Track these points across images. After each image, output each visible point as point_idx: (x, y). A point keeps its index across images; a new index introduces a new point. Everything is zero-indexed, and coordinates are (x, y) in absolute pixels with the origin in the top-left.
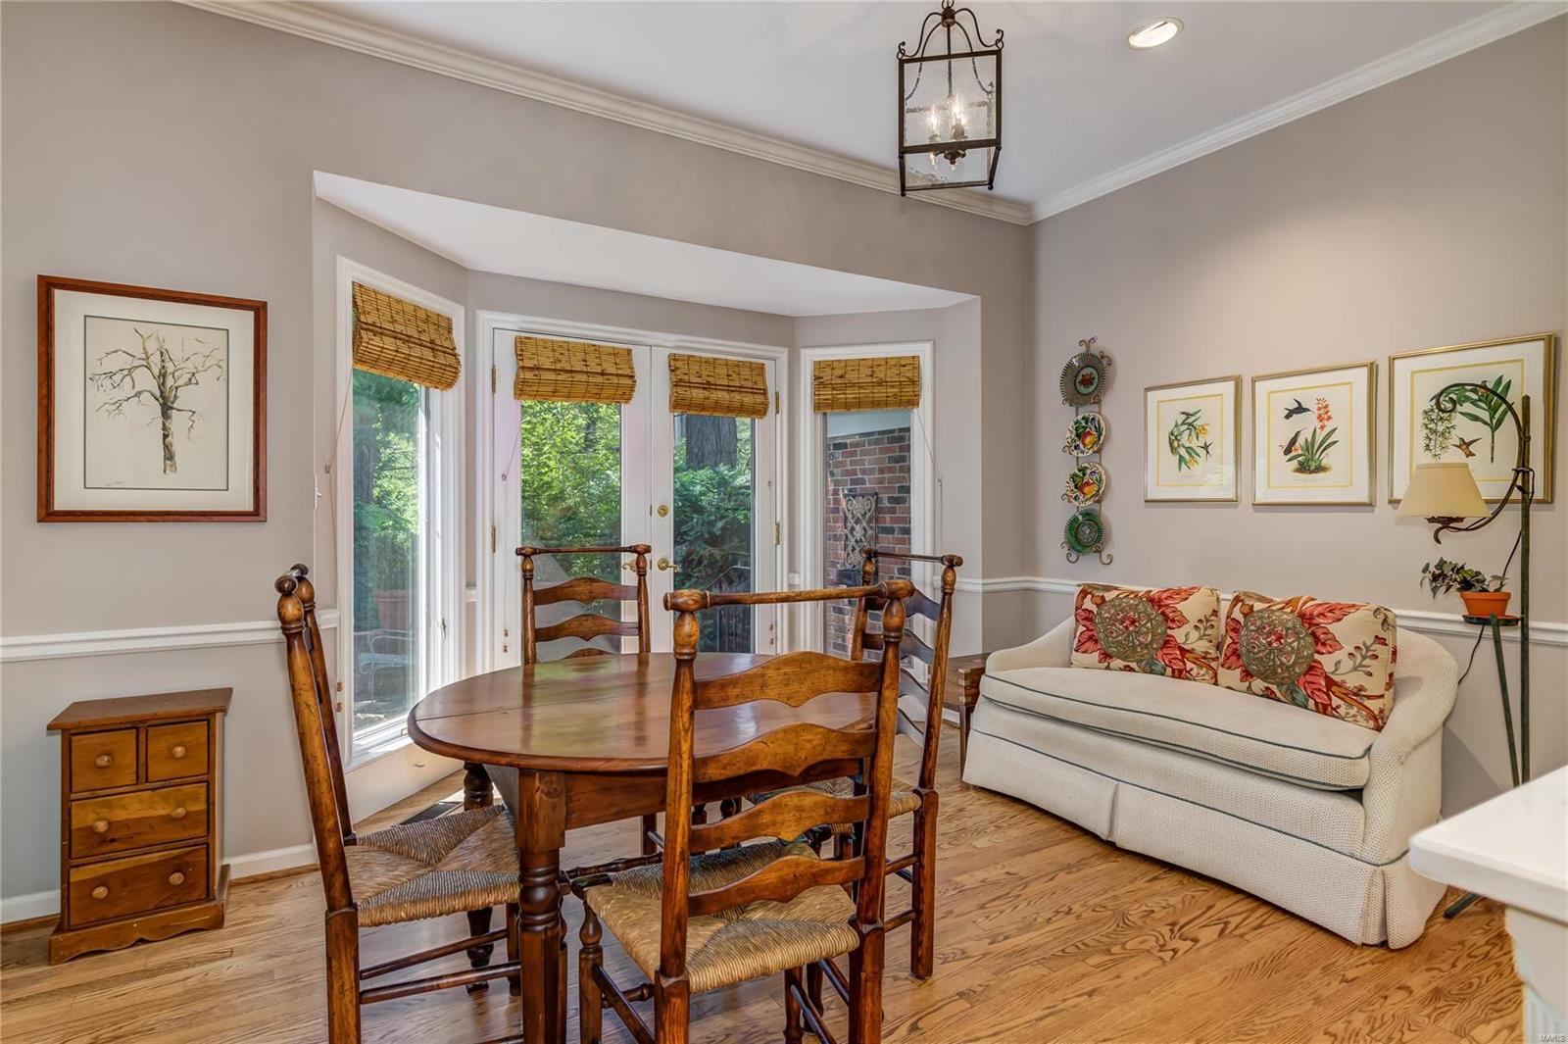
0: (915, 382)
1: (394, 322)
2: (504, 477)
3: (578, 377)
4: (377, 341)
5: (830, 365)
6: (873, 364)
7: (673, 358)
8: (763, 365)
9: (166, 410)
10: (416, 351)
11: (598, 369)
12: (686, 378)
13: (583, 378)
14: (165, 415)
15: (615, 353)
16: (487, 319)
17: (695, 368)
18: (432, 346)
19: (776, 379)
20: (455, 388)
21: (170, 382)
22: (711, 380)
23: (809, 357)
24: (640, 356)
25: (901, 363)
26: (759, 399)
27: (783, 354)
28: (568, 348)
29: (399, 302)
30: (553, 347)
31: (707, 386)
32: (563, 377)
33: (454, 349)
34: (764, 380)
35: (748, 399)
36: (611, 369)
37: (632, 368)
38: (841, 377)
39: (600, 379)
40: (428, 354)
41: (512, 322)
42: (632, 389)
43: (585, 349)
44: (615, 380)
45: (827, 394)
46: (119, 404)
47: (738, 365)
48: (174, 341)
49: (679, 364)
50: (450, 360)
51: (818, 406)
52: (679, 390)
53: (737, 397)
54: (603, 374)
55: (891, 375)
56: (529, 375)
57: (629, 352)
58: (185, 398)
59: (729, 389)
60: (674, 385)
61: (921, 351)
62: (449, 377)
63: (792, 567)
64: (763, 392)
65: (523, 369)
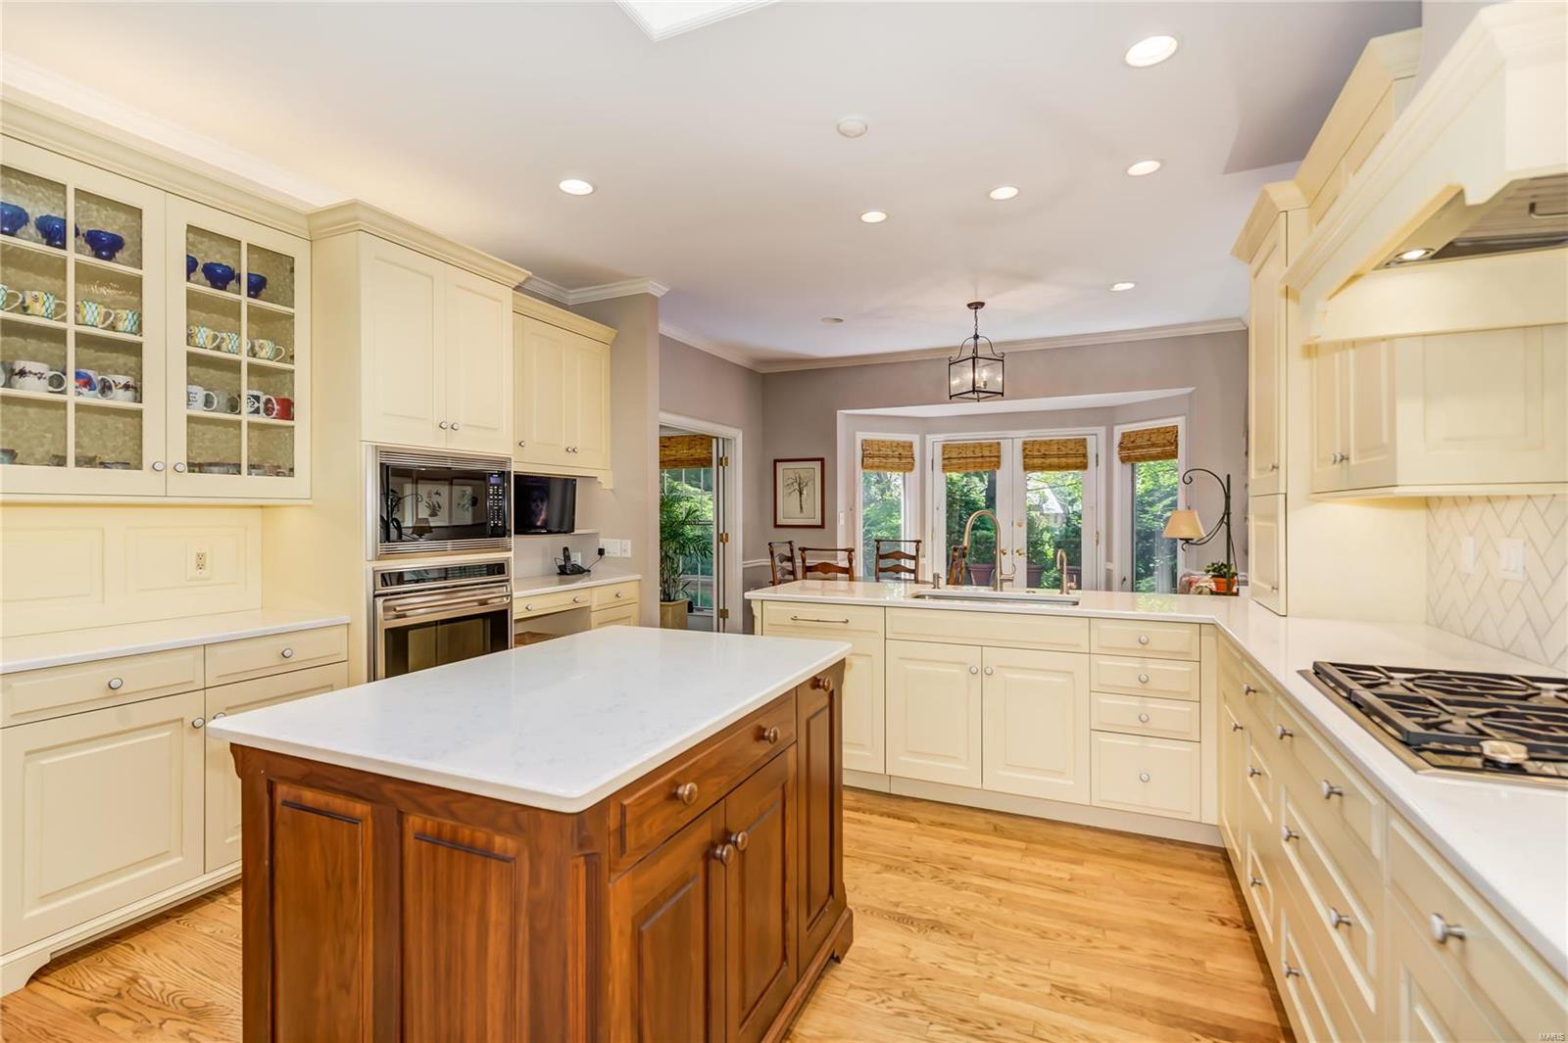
0: (1175, 443)
1: (880, 450)
2: (937, 509)
3: (969, 460)
4: (871, 460)
5: (1130, 434)
6: (1151, 432)
7: (1025, 443)
8: (1085, 439)
9: (801, 494)
10: (891, 460)
11: (980, 455)
12: (1030, 453)
13: (972, 460)
14: (801, 496)
15: (991, 446)
16: (930, 438)
17: (1037, 447)
18: (900, 457)
19: (1096, 447)
20: (914, 472)
22: (1047, 453)
23: (1119, 431)
24: (1006, 445)
25: (1166, 431)
26: (1079, 460)
27: (1102, 431)
28: (966, 446)
29: (883, 442)
30: (958, 447)
31: (1044, 456)
32: (962, 461)
33: (913, 454)
34: (1085, 447)
35: (1072, 460)
36: (987, 453)
37: (999, 452)
38: (1133, 442)
39: (980, 460)
40: (897, 460)
41: (941, 437)
42: (999, 462)
43: (975, 446)
44: (988, 459)
45: (1125, 453)
46: (790, 493)
47: (1066, 441)
49: (1026, 446)
50: (911, 459)
51: (1123, 460)
52: (1027, 460)
53: (1064, 460)
54: (982, 457)
55: (1160, 440)
56: (946, 462)
57: (999, 444)
58: (805, 490)
59: (1059, 456)
60: (1025, 458)
61: (1179, 422)
62: (909, 467)
63: (1109, 559)
64: (1085, 456)
65: (944, 459)
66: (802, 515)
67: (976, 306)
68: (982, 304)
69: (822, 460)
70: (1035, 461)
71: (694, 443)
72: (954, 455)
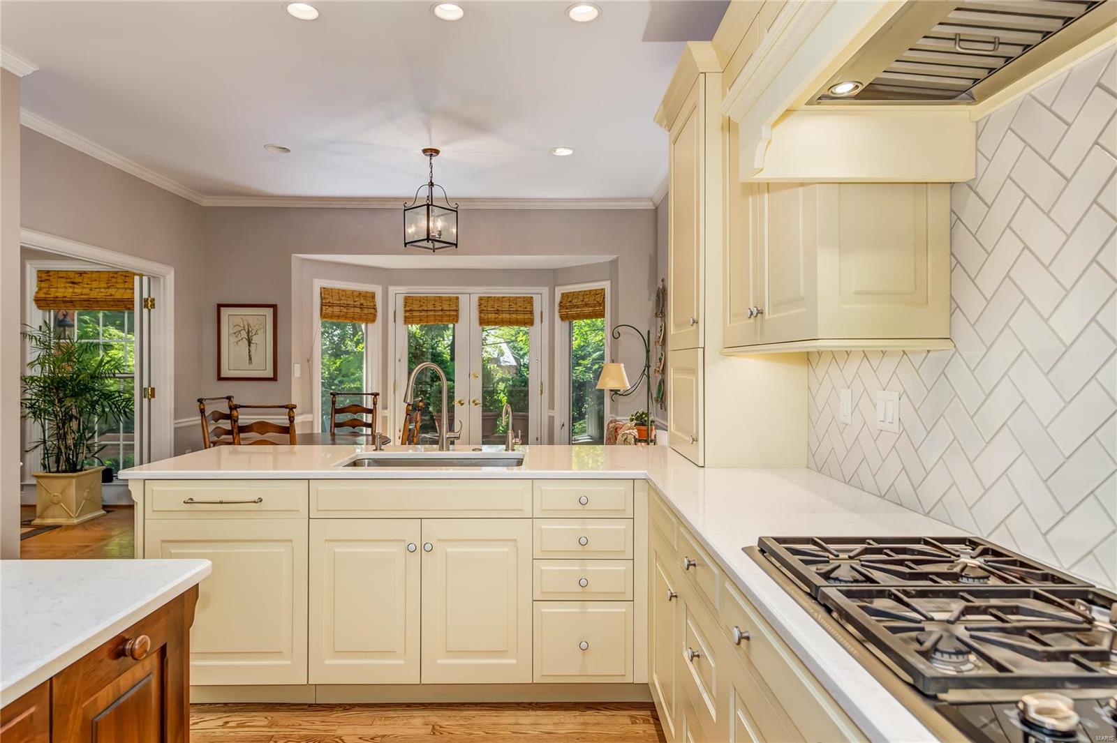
0: (602, 304)
1: (340, 299)
2: (400, 360)
3: (430, 313)
4: (330, 309)
5: (568, 295)
6: (583, 294)
7: (481, 299)
8: (532, 297)
9: (250, 343)
10: (352, 310)
11: (440, 308)
12: (485, 308)
13: (432, 313)
14: (249, 346)
15: (450, 299)
16: (393, 290)
17: (491, 303)
18: (362, 307)
19: (541, 305)
20: (376, 322)
21: (250, 334)
22: (500, 309)
23: (559, 291)
24: (462, 299)
25: (595, 293)
26: (527, 316)
27: (545, 291)
28: (427, 299)
29: (343, 291)
30: (420, 300)
31: (497, 312)
32: (423, 313)
33: (375, 305)
34: (532, 305)
35: (520, 317)
36: (446, 307)
37: (457, 306)
38: (570, 302)
39: (440, 313)
40: (358, 310)
41: (404, 290)
42: (457, 316)
43: (435, 299)
44: (447, 313)
45: (564, 311)
46: (237, 342)
47: (517, 299)
48: (252, 321)
49: (482, 302)
50: (372, 311)
51: (563, 318)
52: (482, 315)
53: (514, 316)
54: (442, 310)
55: (591, 301)
56: (408, 314)
57: (457, 298)
58: (255, 339)
59: (510, 312)
60: (480, 312)
61: (606, 285)
62: (371, 318)
63: (552, 406)
64: (531, 313)
65: (406, 311)
66: (251, 367)
67: (432, 152)
68: (437, 152)
69: (274, 307)
70: (490, 316)
71: (114, 280)
72: (416, 308)
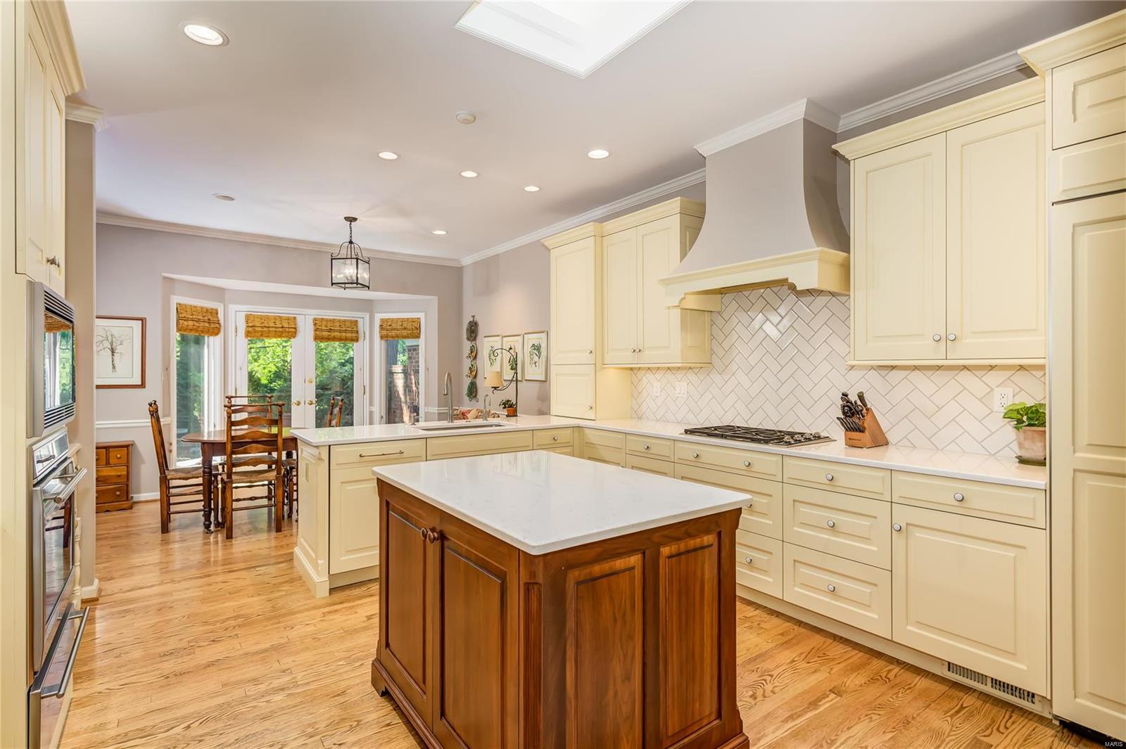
0: (419, 328)
1: (192, 315)
2: (241, 369)
3: (271, 329)
4: (186, 323)
5: (387, 320)
6: (403, 320)
7: (315, 320)
8: (357, 320)
9: (113, 352)
10: (202, 324)
11: (280, 326)
12: (320, 327)
13: (274, 329)
14: (113, 355)
15: (288, 319)
16: (233, 308)
17: (324, 323)
18: (209, 321)
19: (363, 326)
20: (219, 336)
21: (114, 343)
22: (332, 328)
23: (378, 317)
24: (299, 319)
25: (413, 321)
26: (354, 335)
27: (367, 316)
28: (268, 317)
29: (195, 307)
30: (261, 318)
31: (330, 330)
32: (265, 329)
33: (219, 321)
34: (357, 327)
35: (349, 335)
36: (286, 325)
37: (295, 325)
38: (390, 325)
39: (281, 330)
40: (207, 325)
41: (244, 309)
42: (295, 333)
43: (275, 318)
44: (287, 330)
45: (384, 332)
46: (100, 351)
47: (345, 321)
48: (115, 332)
49: (318, 322)
50: (218, 326)
51: (382, 337)
52: (318, 333)
53: (344, 334)
54: (282, 327)
55: (409, 326)
56: (250, 329)
57: (295, 318)
58: (119, 349)
59: (340, 332)
60: (316, 330)
61: (421, 316)
62: (215, 332)
63: (371, 404)
64: (357, 332)
65: (248, 326)
66: (115, 376)
67: (351, 220)
68: (355, 219)
69: (142, 320)
70: (324, 333)
72: (258, 324)
